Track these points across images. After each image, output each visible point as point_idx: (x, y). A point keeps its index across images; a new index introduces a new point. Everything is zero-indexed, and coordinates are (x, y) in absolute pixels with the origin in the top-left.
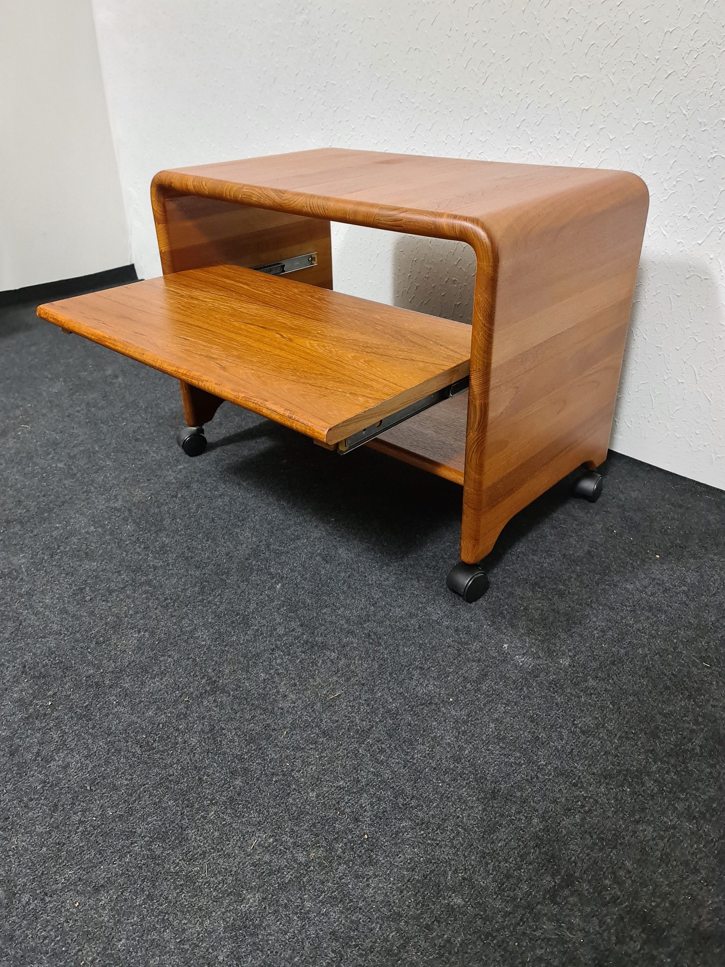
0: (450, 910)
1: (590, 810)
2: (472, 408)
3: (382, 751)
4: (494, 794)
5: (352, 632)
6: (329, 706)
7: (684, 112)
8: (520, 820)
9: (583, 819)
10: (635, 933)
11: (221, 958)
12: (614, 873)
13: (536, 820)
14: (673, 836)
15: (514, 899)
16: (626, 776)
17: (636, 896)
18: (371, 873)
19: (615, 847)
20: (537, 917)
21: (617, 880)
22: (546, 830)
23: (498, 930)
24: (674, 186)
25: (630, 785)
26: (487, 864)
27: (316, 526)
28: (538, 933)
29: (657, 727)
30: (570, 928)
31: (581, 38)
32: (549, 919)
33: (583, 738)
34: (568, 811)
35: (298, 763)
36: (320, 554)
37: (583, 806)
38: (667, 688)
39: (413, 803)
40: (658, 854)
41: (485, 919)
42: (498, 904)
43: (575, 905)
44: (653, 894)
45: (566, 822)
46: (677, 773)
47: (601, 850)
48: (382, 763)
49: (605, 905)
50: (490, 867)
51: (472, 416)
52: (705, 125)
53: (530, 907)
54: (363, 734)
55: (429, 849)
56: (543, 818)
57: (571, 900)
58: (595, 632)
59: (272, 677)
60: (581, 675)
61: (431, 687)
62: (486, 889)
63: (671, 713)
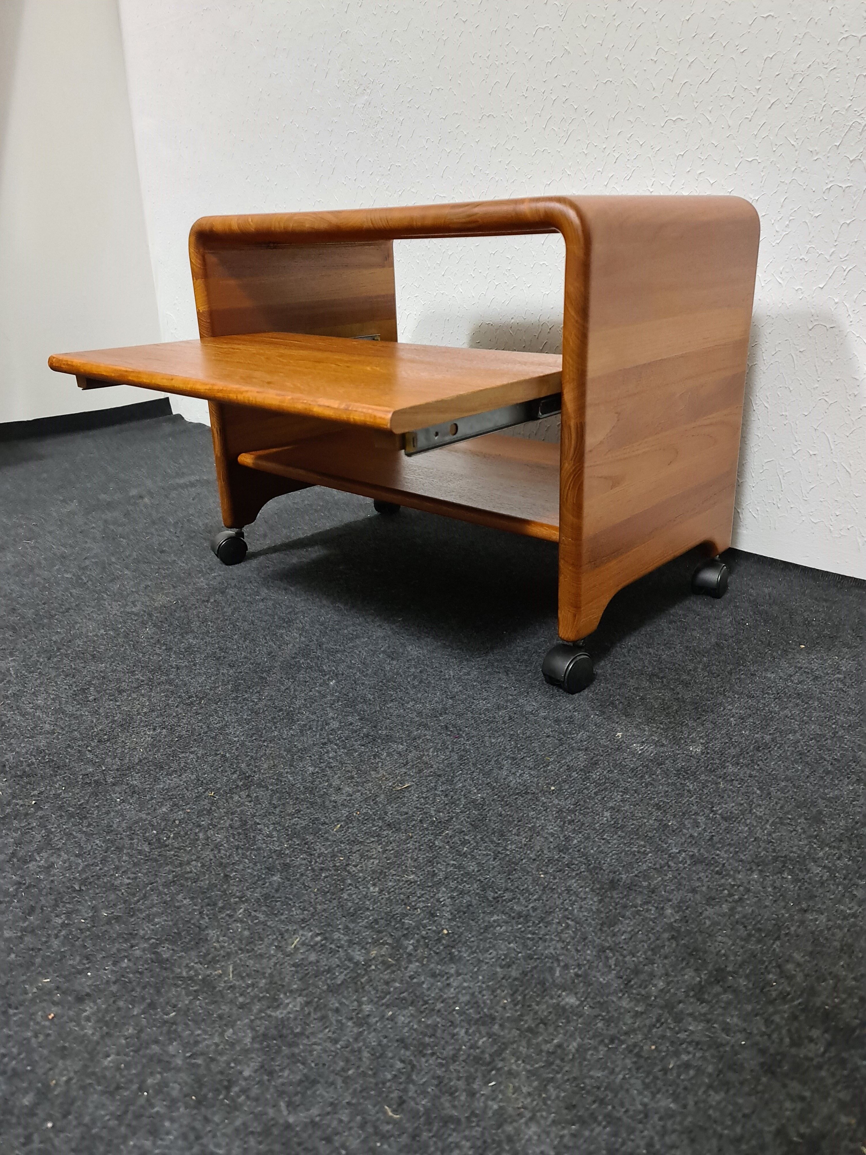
0: (561, 1011)
1: (740, 899)
2: (566, 430)
3: (465, 843)
4: (613, 884)
5: (426, 726)
6: (394, 796)
7: (793, 143)
8: (649, 910)
9: (732, 909)
10: (815, 1033)
11: (246, 1073)
12: (779, 966)
13: (669, 911)
14: (854, 925)
15: (648, 997)
16: (784, 862)
17: (812, 992)
18: (452, 971)
19: (778, 938)
20: (678, 1019)
21: (783, 974)
22: (685, 920)
23: (626, 1033)
24: (787, 226)
25: (791, 872)
26: (607, 958)
27: (380, 626)
28: (682, 1036)
29: (820, 812)
30: (727, 1029)
31: (671, 78)
32: (695, 1019)
33: (724, 825)
34: (710, 901)
35: (356, 857)
36: (384, 652)
37: (731, 895)
38: (828, 773)
39: (507, 895)
40: (837, 944)
41: (608, 1021)
42: (625, 1003)
43: (729, 1003)
44: (835, 988)
45: (710, 911)
46: (851, 859)
47: (759, 941)
48: (465, 855)
49: (772, 1002)
50: (612, 962)
51: (567, 441)
52: (817, 153)
53: (669, 1006)
54: (441, 825)
55: (530, 943)
56: (678, 908)
57: (725, 997)
58: (732, 719)
59: (323, 770)
60: (717, 761)
61: (526, 776)
62: (608, 985)
63: (837, 798)
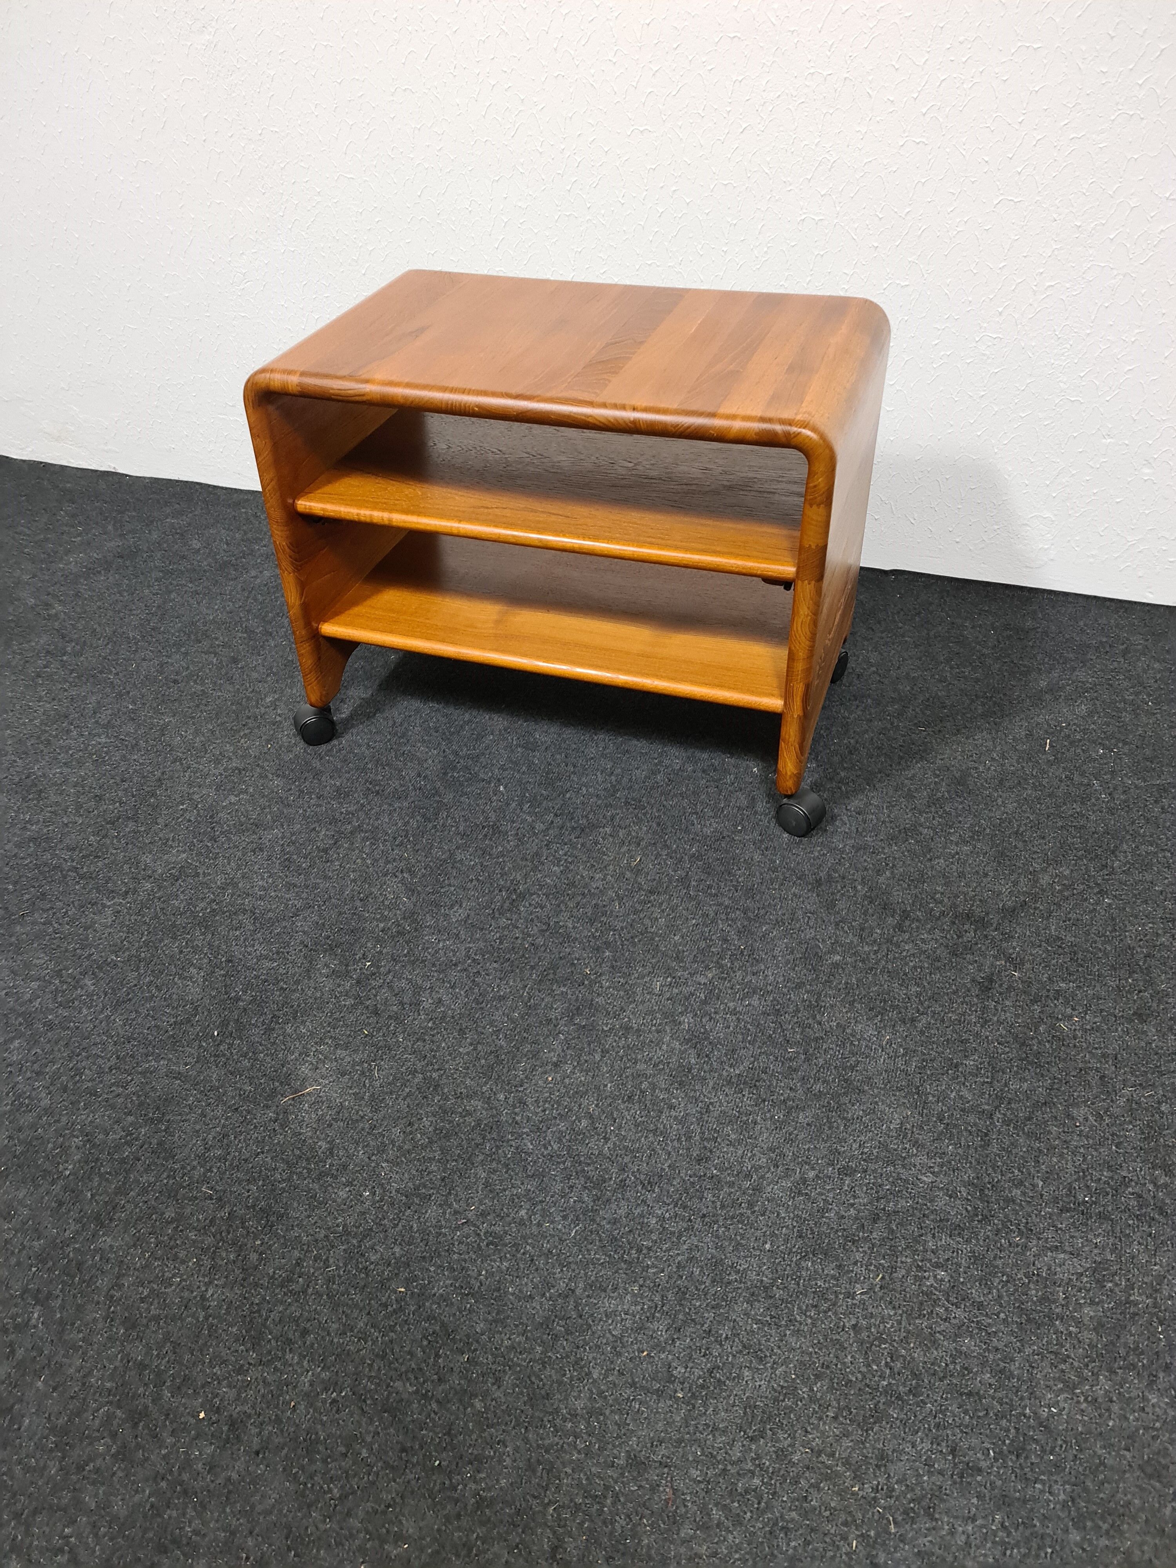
0: (836, 965)
1: (893, 865)
3: (710, 887)
4: (819, 882)
6: (637, 871)
7: (767, 171)
8: (848, 891)
9: (892, 873)
10: (966, 927)
12: (932, 898)
13: (859, 887)
14: (959, 859)
15: (875, 941)
16: (906, 832)
17: (954, 906)
18: (763, 967)
19: (924, 882)
20: (898, 946)
21: (936, 902)
22: (871, 889)
23: (876, 963)
24: (766, 252)
25: (912, 838)
26: (843, 928)
28: (904, 954)
29: (909, 790)
30: (923, 941)
32: (906, 943)
33: (860, 818)
34: (879, 872)
35: (647, 922)
37: (887, 865)
38: (901, 758)
39: (762, 912)
40: (955, 874)
41: (863, 961)
42: (866, 949)
43: (918, 928)
44: (966, 900)
45: (881, 879)
46: (941, 816)
47: (916, 887)
48: (716, 895)
49: (938, 919)
50: (846, 928)
52: (790, 184)
53: (889, 941)
54: (684, 881)
55: (794, 935)
56: (863, 883)
57: (914, 926)
58: (822, 732)
60: (831, 770)
61: (715, 825)
62: (852, 942)
63: (914, 776)
